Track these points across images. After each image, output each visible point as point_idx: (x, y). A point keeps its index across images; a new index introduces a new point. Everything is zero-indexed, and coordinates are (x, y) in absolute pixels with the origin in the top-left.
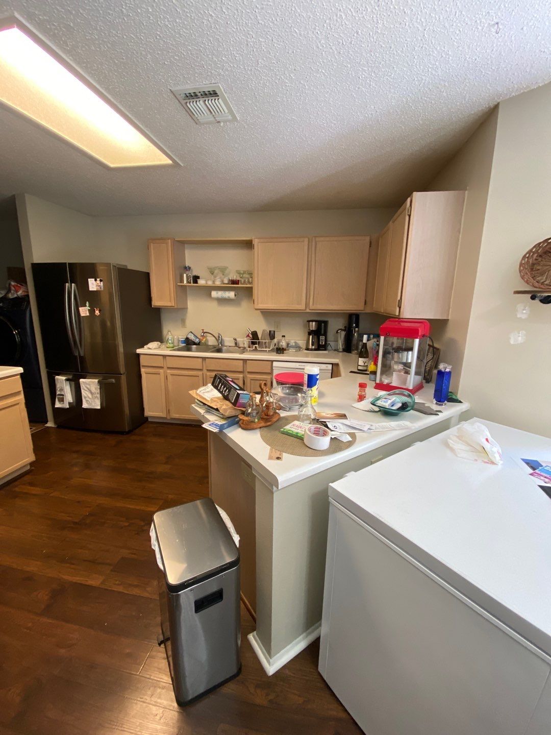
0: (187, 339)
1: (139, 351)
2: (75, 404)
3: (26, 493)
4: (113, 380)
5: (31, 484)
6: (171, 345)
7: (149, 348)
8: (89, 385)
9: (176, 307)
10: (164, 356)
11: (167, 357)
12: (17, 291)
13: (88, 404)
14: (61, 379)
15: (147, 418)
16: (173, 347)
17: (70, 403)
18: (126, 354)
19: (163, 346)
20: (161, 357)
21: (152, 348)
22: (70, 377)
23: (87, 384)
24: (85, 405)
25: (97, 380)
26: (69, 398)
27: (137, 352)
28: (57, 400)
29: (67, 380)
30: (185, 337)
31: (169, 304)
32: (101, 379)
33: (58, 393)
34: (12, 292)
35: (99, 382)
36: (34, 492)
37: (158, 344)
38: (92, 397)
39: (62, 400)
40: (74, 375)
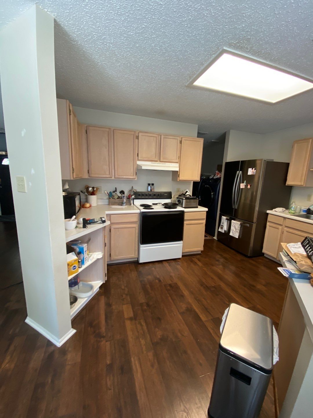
0: (309, 209)
1: (268, 212)
2: (227, 232)
3: (196, 263)
4: (248, 225)
5: (199, 260)
6: (293, 212)
7: (276, 211)
8: (235, 224)
9: (304, 186)
10: (285, 218)
11: (287, 219)
12: (217, 175)
13: (232, 234)
14: (224, 218)
15: (263, 254)
16: (294, 213)
17: (225, 231)
18: (259, 212)
19: (287, 211)
20: (283, 218)
21: (278, 211)
22: (228, 218)
23: (234, 223)
24: (231, 234)
25: (240, 223)
26: (225, 228)
27: (267, 212)
28: (220, 227)
29: (227, 219)
30: (308, 208)
31: (299, 184)
32: (242, 222)
33: (221, 224)
34: (216, 176)
35: (240, 224)
36: (198, 263)
37: (283, 210)
38: (235, 231)
39: (222, 228)
40: (230, 218)
